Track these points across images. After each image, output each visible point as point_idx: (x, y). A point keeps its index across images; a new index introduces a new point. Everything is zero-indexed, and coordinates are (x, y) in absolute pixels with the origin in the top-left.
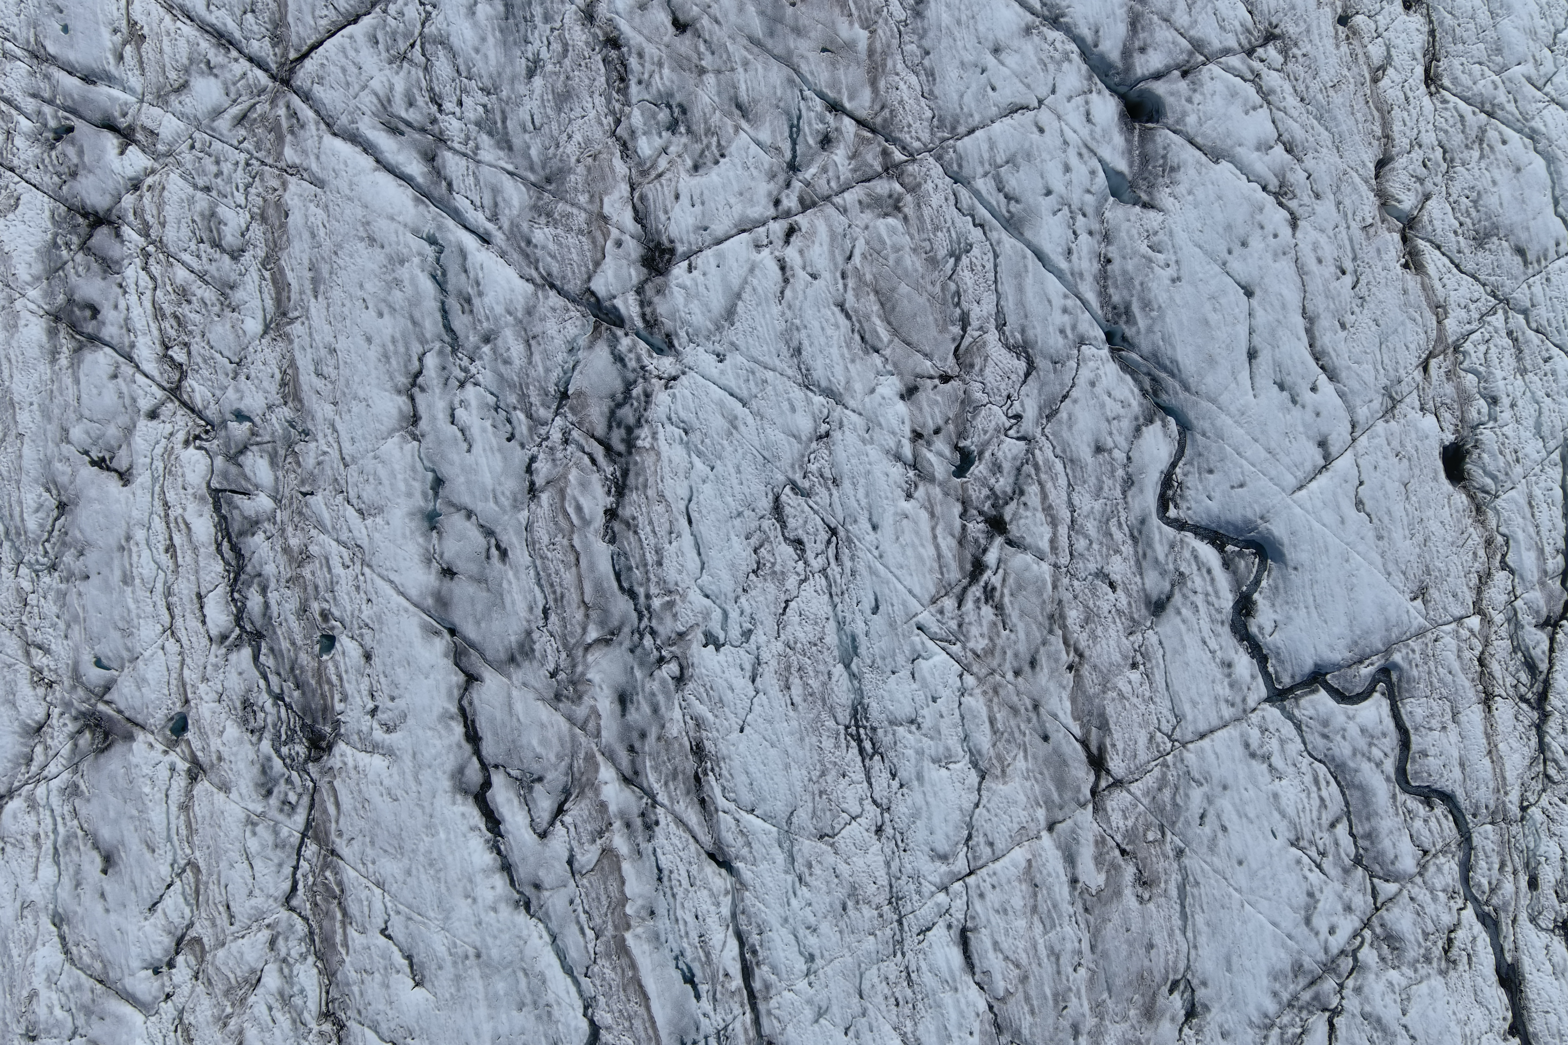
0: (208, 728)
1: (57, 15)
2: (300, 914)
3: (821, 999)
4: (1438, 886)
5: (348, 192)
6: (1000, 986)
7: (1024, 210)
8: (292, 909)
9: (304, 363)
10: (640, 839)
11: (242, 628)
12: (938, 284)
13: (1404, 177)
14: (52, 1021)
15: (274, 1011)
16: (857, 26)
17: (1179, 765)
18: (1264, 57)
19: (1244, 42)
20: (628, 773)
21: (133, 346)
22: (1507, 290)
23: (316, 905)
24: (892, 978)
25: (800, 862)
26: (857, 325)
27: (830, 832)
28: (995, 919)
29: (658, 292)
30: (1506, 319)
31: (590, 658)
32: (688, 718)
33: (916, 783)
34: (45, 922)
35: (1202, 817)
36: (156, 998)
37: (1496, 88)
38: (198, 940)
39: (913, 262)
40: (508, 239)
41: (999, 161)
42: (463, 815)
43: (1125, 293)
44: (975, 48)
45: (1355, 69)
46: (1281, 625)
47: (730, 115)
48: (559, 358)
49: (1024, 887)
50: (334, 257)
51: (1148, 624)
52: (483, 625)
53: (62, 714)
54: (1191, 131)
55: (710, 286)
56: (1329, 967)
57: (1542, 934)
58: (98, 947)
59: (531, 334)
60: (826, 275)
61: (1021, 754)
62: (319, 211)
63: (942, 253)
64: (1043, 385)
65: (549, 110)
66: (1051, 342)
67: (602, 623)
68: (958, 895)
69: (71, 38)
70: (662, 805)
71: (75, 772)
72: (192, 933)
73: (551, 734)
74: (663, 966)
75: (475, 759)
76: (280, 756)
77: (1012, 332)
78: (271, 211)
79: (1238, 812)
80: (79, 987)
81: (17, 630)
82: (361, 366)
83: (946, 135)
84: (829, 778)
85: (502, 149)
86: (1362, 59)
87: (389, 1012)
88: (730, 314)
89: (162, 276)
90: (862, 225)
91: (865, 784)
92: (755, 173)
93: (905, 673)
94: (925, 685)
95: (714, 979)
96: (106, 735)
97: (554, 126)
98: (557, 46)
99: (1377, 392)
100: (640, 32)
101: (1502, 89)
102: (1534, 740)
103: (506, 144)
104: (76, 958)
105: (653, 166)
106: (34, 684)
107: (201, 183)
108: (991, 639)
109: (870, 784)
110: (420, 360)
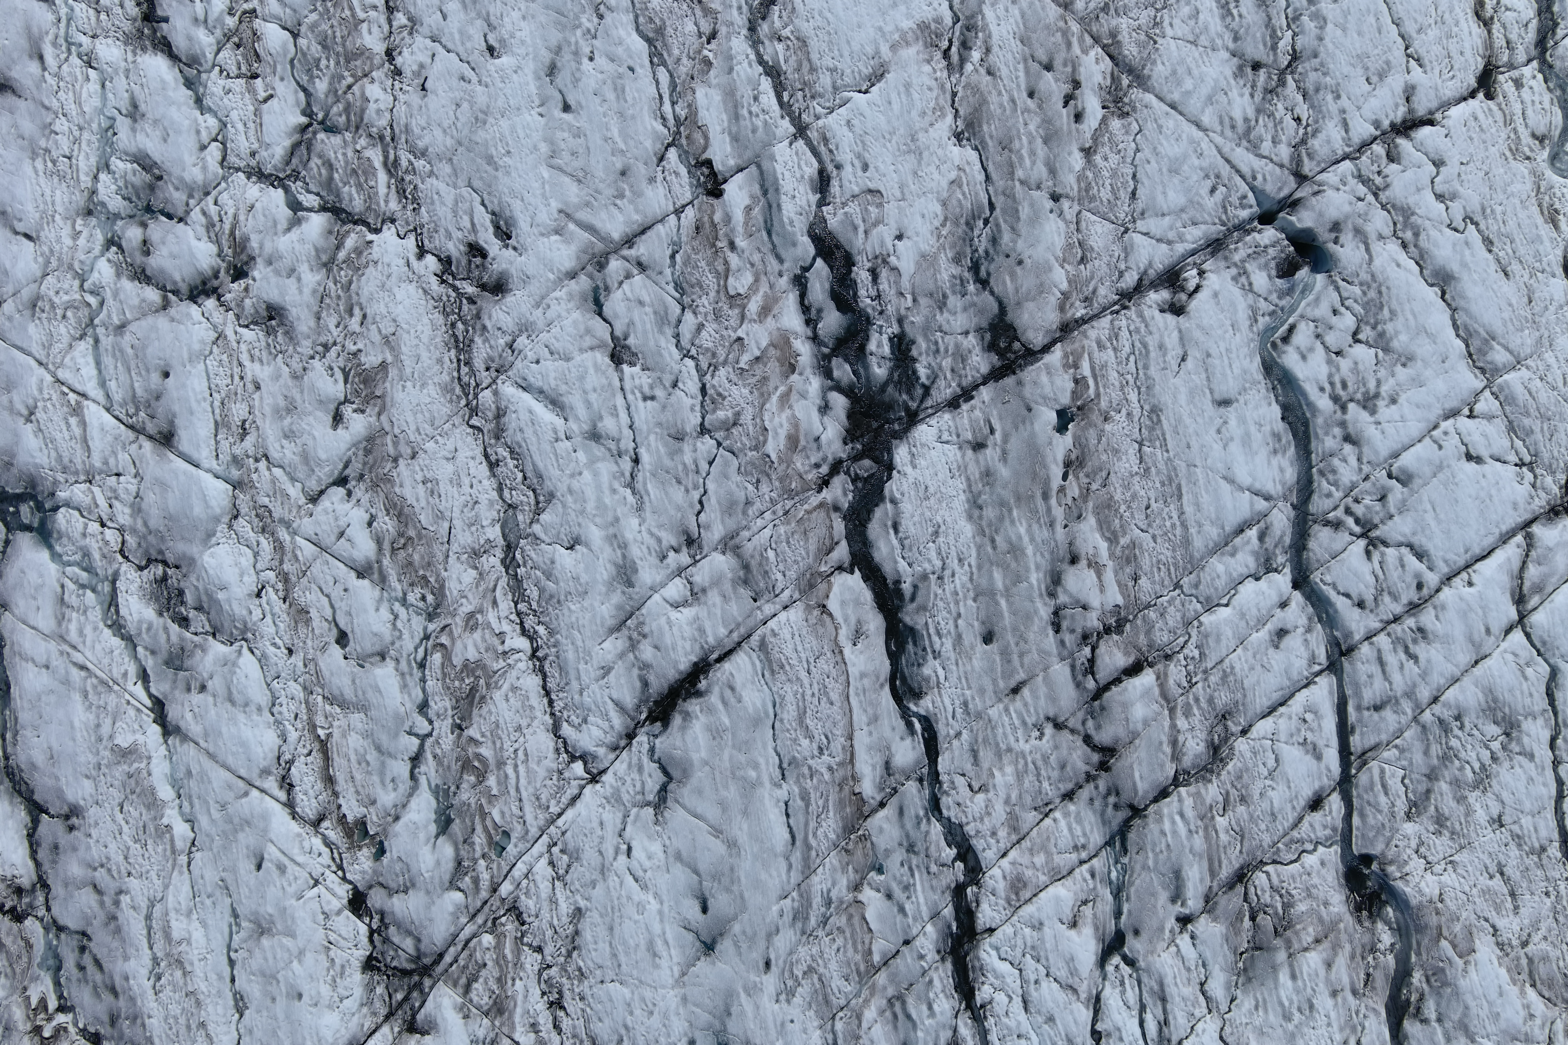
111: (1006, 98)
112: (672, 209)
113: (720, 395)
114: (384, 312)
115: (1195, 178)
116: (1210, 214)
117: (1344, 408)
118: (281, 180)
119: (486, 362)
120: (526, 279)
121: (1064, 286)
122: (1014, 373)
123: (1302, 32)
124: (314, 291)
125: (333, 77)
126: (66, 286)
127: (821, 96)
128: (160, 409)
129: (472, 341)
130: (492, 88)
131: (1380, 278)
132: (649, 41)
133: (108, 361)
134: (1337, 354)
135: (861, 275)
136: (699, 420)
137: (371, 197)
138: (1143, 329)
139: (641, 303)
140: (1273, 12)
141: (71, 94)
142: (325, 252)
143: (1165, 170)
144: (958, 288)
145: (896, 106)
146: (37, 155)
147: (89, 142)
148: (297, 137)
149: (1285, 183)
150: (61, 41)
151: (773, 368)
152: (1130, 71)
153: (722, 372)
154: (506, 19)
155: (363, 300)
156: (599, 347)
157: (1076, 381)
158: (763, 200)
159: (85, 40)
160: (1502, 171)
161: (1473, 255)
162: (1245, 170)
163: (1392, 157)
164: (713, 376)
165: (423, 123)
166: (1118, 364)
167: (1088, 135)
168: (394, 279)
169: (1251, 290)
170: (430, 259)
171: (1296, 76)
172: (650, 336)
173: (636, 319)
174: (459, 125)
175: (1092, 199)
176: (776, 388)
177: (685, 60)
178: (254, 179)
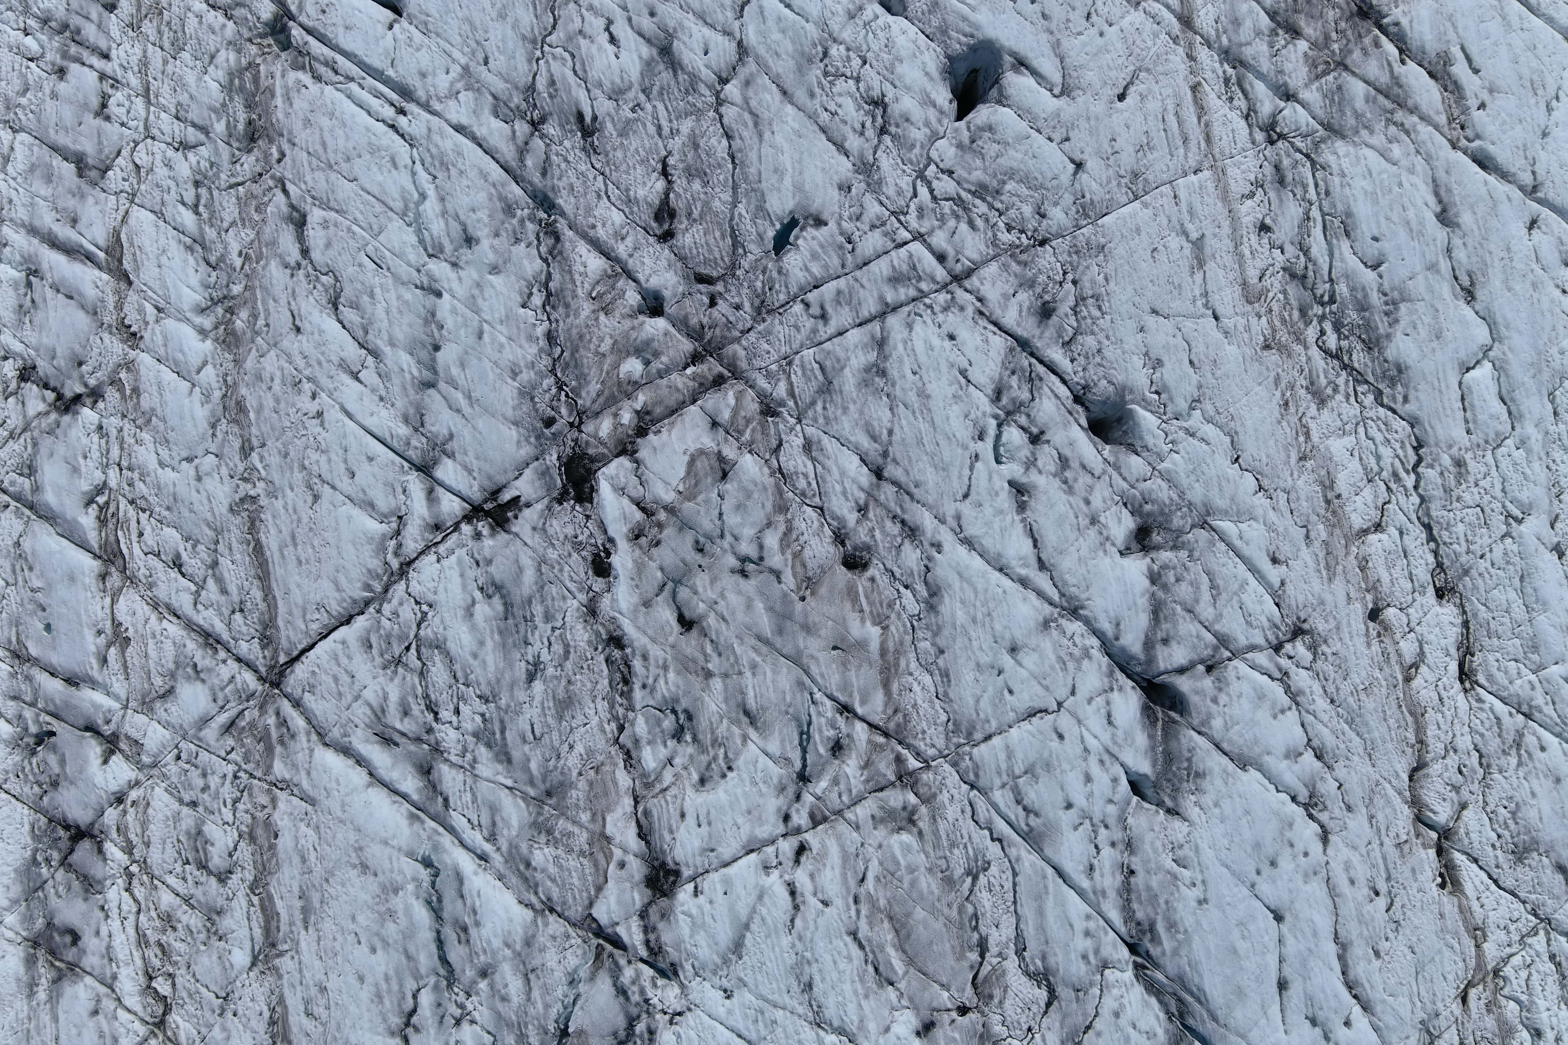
1: (40, 613)
5: (339, 814)
7: (1044, 825)
9: (294, 1002)
12: (955, 907)
13: (1439, 785)
16: (868, 623)
18: (1292, 654)
19: (1272, 638)
21: (114, 977)
22: (1549, 910)
26: (871, 956)
29: (663, 916)
30: (1549, 940)
37: (1533, 688)
39: (928, 884)
40: (506, 862)
41: (1017, 772)
43: (1150, 910)
44: (991, 648)
45: (1387, 670)
47: (738, 723)
48: (559, 993)
50: (325, 885)
54: (1217, 737)
55: (717, 917)
59: (529, 967)
60: (838, 902)
62: (310, 832)
63: (959, 871)
64: (1065, 1016)
65: (549, 719)
66: (1073, 970)
69: (54, 639)
77: (1032, 959)
78: (260, 832)
82: (352, 1008)
83: (962, 741)
85: (500, 762)
86: (1394, 658)
88: (738, 947)
89: (146, 900)
90: (876, 844)
92: (764, 789)
97: (555, 735)
98: (558, 648)
99: (1414, 1027)
100: (645, 633)
101: (1539, 692)
103: (504, 757)
105: (659, 778)
107: (187, 798)
110: (415, 997)
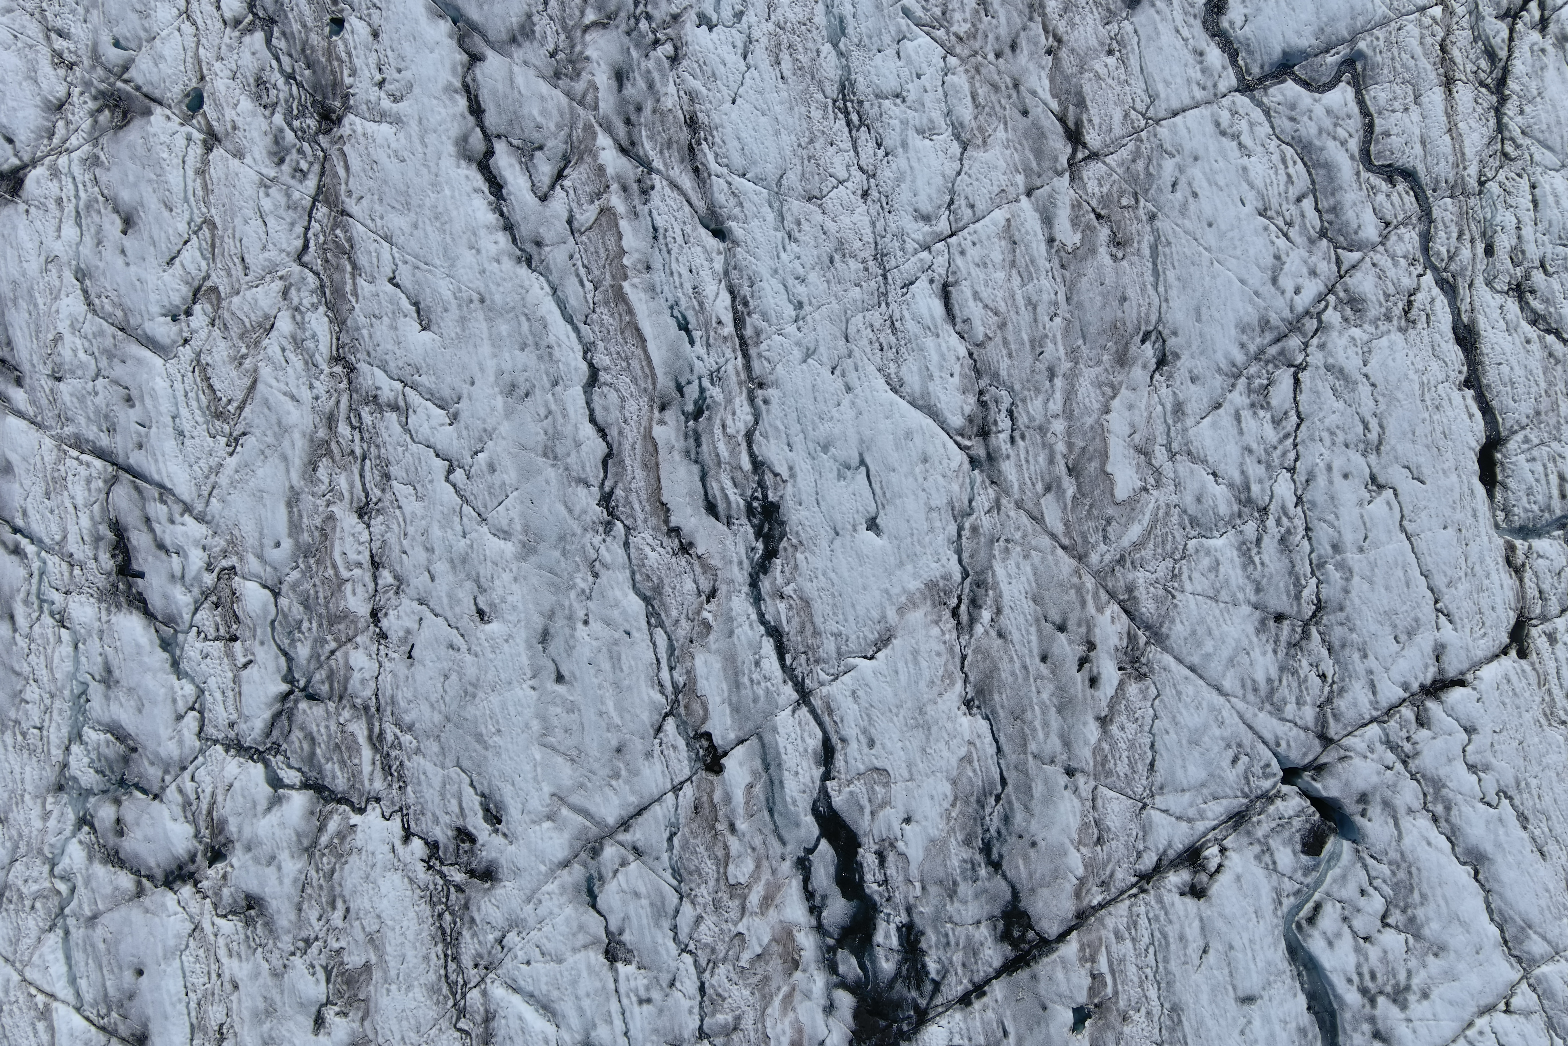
0: (222, 101)
2: (311, 270)
3: (809, 340)
4: (1399, 253)
6: (980, 332)
8: (304, 265)
10: (636, 202)
11: (255, 15)
14: (76, 362)
15: (287, 353)
17: (1152, 139)
20: (625, 143)
23: (327, 261)
24: (877, 325)
25: (789, 218)
27: (818, 195)
28: (975, 271)
31: (588, 37)
32: (682, 93)
33: (900, 150)
34: (69, 276)
35: (1174, 185)
36: (174, 342)
38: (214, 290)
42: (467, 177)
46: (1251, 18)
49: (1003, 243)
51: (1124, 15)
52: (486, 7)
53: (82, 93)
56: (1295, 326)
57: (1497, 296)
58: (119, 296)
61: (1002, 126)
67: (599, 8)
68: (939, 253)
70: (658, 172)
71: (96, 145)
72: (208, 283)
73: (550, 105)
74: (658, 313)
75: (478, 130)
76: (292, 129)
79: (1208, 180)
80: (101, 333)
81: (37, 15)
84: (818, 145)
87: (398, 352)
91: (852, 153)
93: (891, 52)
94: (910, 62)
95: (707, 326)
96: (125, 114)
102: (1492, 122)
104: (98, 308)
106: (55, 66)
108: (973, 25)
109: (857, 153)
111: (1017, 665)
112: (669, 787)
113: (719, 995)
114: (368, 907)
115: (1216, 749)
116: (1232, 788)
117: (1373, 1001)
118: (261, 753)
119: (474, 959)
120: (517, 872)
121: (1080, 871)
122: (1028, 965)
123: (1328, 582)
124: (296, 880)
125: (315, 641)
126: (35, 874)
127: (825, 662)
128: (133, 1009)
129: (460, 933)
130: (482, 660)
131: (1410, 858)
132: (647, 600)
133: (78, 956)
134: (1366, 939)
135: (867, 857)
136: (698, 1023)
137: (355, 775)
138: (1162, 917)
139: (637, 895)
140: (1297, 559)
141: (42, 658)
142: (307, 836)
143: (1184, 742)
144: (969, 873)
145: (903, 677)
146: (7, 727)
147: (61, 710)
148: (277, 706)
149: (1310, 748)
150: (33, 598)
151: (775, 966)
152: (1148, 627)
153: (722, 970)
154: (497, 582)
155: (346, 893)
156: (593, 943)
157: (1093, 977)
158: (764, 776)
159: (57, 597)
160: (1536, 740)
161: (1507, 834)
162: (1269, 736)
163: (1422, 722)
164: (712, 974)
165: (410, 696)
166: (1138, 956)
167: (1104, 703)
168: (378, 869)
169: (1275, 870)
170: (417, 844)
171: (1321, 628)
172: (647, 932)
173: (632, 914)
174: (447, 699)
175: (1109, 774)
176: (779, 989)
177: (683, 622)
178: (233, 752)
